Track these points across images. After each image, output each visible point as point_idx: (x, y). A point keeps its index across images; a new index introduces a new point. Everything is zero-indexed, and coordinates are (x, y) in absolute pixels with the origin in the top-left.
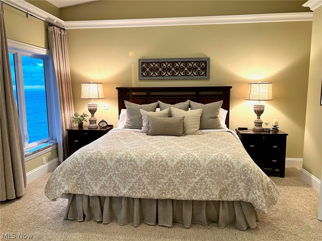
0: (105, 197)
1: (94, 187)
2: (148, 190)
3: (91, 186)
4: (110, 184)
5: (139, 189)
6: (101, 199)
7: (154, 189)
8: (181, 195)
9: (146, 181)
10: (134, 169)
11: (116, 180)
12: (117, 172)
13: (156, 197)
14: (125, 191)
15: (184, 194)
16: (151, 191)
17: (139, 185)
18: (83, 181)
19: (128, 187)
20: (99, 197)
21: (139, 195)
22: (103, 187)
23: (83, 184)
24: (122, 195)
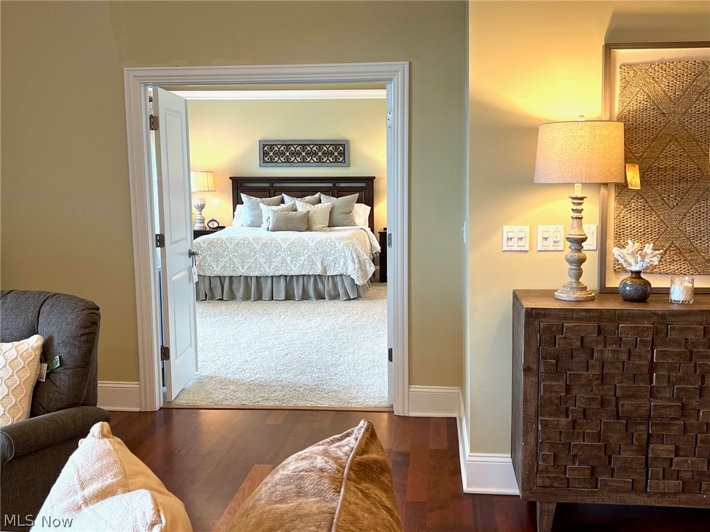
0: (225, 277)
1: (215, 268)
2: (264, 268)
3: (213, 267)
4: (230, 264)
5: (256, 267)
6: (221, 279)
7: (270, 267)
8: (292, 270)
9: (262, 260)
10: (251, 251)
11: (236, 260)
12: (236, 254)
13: (271, 275)
14: (244, 271)
15: (295, 270)
16: (267, 270)
17: (256, 265)
18: (205, 263)
19: (246, 267)
20: (220, 277)
21: (257, 274)
22: (224, 267)
23: (205, 266)
24: (241, 274)
